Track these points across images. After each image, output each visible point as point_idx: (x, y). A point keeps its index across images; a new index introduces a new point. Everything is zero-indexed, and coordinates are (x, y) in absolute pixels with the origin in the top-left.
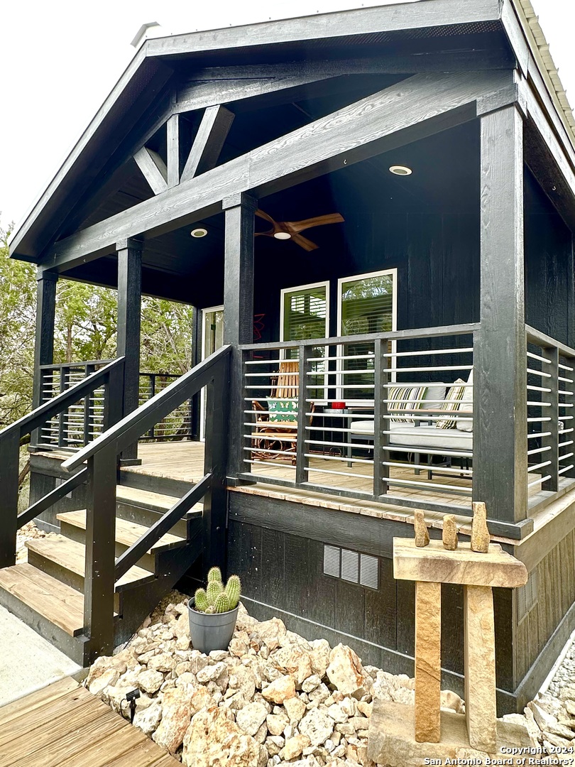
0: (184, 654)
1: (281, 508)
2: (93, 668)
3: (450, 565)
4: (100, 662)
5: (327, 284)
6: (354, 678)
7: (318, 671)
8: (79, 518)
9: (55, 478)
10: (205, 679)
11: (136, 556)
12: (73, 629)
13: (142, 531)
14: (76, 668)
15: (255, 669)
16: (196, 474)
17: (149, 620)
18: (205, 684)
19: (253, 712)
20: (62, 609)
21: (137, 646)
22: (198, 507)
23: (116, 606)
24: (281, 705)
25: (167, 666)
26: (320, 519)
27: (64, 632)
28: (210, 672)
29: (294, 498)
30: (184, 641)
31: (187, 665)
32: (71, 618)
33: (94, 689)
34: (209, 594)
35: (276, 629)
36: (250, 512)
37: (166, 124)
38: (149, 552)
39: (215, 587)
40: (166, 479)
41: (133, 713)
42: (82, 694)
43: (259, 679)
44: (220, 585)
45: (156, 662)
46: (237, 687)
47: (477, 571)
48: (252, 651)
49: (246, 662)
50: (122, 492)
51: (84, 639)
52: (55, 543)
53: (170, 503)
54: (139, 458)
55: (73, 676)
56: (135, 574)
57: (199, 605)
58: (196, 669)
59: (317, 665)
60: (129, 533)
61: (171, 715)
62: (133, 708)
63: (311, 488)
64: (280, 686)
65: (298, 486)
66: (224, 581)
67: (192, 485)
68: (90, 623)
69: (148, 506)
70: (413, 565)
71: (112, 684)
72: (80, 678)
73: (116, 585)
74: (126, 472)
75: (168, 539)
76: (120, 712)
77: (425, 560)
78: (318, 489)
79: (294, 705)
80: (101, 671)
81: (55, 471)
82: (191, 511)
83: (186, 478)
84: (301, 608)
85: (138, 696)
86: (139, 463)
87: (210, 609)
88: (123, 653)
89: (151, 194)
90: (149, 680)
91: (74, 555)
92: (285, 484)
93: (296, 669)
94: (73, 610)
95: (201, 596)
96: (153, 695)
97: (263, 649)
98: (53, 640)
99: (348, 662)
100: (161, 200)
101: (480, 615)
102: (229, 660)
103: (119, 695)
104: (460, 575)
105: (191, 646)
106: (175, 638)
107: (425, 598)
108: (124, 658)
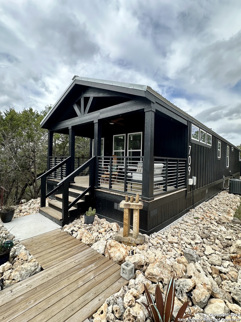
0: (83, 225)
1: (106, 194)
2: (64, 227)
3: (129, 205)
4: (65, 226)
5: (125, 135)
6: (117, 229)
7: (110, 228)
8: (61, 196)
9: (53, 186)
10: (87, 229)
11: (73, 204)
12: (60, 219)
13: (75, 199)
14: (61, 227)
15: (97, 227)
16: (87, 186)
17: (76, 219)
18: (87, 230)
19: (95, 234)
20: (57, 215)
21: (74, 223)
22: (88, 194)
23: (69, 215)
24: (102, 233)
25: (79, 227)
26: (114, 197)
27: (58, 220)
28: (88, 227)
29: (108, 192)
30: (83, 222)
31: (84, 227)
32: (59, 217)
33: (64, 230)
34: (89, 212)
35: (104, 220)
36: (99, 195)
37: (80, 99)
38: (76, 203)
39: (90, 211)
40: (81, 187)
41: (72, 235)
42: (62, 231)
43: (98, 229)
44: (91, 211)
45: (77, 226)
46: (93, 230)
47: (134, 206)
48: (98, 224)
49: (96, 226)
50: (70, 190)
51: (62, 221)
52: (55, 202)
53: (81, 192)
54: (74, 181)
55: (60, 228)
56: (73, 208)
57: (86, 215)
58: (85, 227)
59: (110, 226)
60: (71, 199)
61: (79, 234)
62: (72, 233)
63: (112, 190)
64: (102, 230)
65: (109, 189)
66: (92, 210)
67: (87, 188)
68: (63, 218)
69: (76, 193)
70: (123, 205)
71: (68, 229)
72: (62, 229)
73: (69, 210)
74: (71, 185)
75: (80, 201)
76: (70, 234)
77: (125, 204)
78: (114, 190)
79: (104, 233)
80: (65, 227)
81: (53, 184)
82: (86, 195)
83: (85, 187)
84: (110, 216)
85: (73, 231)
86: (75, 183)
87: (89, 216)
88: (70, 224)
89: (77, 116)
90: (75, 229)
91: (60, 204)
92: (107, 189)
93: (106, 227)
94: (60, 216)
95: (87, 213)
96: (76, 232)
97: (100, 224)
98: (55, 222)
99: (116, 226)
100: (79, 118)
101: (135, 214)
102: (93, 226)
103: (69, 231)
104: (131, 207)
105: (85, 223)
106: (81, 222)
107: (125, 211)
108: (71, 225)
